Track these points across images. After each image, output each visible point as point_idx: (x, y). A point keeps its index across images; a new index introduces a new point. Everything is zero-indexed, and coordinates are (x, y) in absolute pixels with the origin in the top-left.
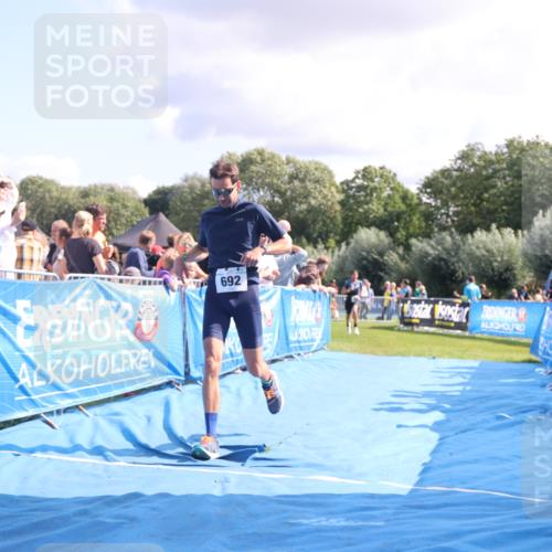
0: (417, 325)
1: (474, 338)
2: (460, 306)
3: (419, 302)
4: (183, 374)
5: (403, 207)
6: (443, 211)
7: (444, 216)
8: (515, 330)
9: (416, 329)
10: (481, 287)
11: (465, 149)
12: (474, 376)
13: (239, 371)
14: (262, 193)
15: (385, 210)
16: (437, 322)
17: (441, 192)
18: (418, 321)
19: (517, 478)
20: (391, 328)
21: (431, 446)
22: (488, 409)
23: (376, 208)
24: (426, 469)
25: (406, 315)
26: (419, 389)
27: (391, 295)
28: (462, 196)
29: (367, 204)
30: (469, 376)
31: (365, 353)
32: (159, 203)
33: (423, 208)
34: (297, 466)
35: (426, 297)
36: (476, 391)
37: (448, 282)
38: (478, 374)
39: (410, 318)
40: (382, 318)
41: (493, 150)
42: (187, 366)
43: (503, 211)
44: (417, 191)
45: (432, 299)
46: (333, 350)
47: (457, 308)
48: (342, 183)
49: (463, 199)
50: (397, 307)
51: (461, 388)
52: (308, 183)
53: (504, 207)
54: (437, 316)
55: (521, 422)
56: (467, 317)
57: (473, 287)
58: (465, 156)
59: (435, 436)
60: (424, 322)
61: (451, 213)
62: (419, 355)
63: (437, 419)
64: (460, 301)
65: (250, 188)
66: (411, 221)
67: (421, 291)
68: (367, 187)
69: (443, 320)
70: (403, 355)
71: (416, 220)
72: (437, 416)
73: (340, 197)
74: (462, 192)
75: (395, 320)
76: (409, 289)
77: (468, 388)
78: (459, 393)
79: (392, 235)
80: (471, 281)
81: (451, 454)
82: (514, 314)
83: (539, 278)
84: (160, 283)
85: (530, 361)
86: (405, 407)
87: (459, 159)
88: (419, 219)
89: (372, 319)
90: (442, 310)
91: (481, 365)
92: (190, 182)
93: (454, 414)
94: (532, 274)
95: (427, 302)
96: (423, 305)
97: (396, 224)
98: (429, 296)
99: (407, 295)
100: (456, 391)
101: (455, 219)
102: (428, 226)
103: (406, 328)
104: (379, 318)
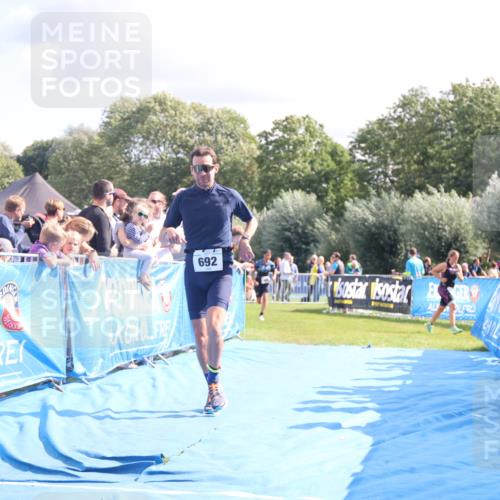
0: (350, 307)
1: (418, 322)
2: (400, 284)
3: (351, 279)
4: (64, 370)
5: (333, 165)
6: (380, 170)
7: (382, 176)
8: (466, 312)
9: (348, 312)
10: (425, 261)
11: (407, 94)
12: (416, 367)
13: (133, 366)
14: (162, 148)
15: (312, 169)
16: (373, 303)
17: (378, 147)
18: (351, 302)
19: (464, 489)
20: (319, 312)
21: (364, 453)
22: (433, 407)
23: (301, 166)
24: (357, 480)
25: (336, 295)
26: (350, 384)
27: (319, 272)
28: (402, 150)
29: (289, 161)
30: (410, 368)
31: (287, 342)
32: (36, 161)
33: (356, 166)
34: (201, 480)
35: (360, 274)
36: (417, 386)
37: (386, 255)
38: (421, 366)
39: (342, 298)
40: (308, 300)
41: (438, 97)
42: (69, 359)
43: (452, 169)
44: (350, 147)
45: (367, 276)
46: (248, 338)
47: (397, 286)
48: (260, 135)
49: (404, 155)
50: (326, 285)
51: (400, 382)
52: (219, 137)
53: (453, 165)
54: (373, 297)
55: (470, 422)
56: (409, 298)
57: (416, 261)
58: (405, 104)
59: (368, 440)
60: (358, 303)
61: (390, 173)
62: (351, 344)
63: (371, 420)
64: (401, 278)
65: (148, 143)
66: (342, 182)
67: (353, 266)
68: (289, 140)
69: (380, 301)
70: (331, 343)
71: (348, 181)
72: (372, 416)
73: (258, 153)
74: (402, 146)
75: (323, 302)
76: (340, 263)
77: (409, 382)
78: (397, 389)
79: (319, 198)
80: (412, 253)
81: (387, 462)
82: (466, 292)
83: (494, 250)
84: (35, 259)
85: (483, 350)
86: (334, 406)
87: (399, 106)
88: (351, 180)
89: (295, 299)
90: (379, 288)
91: (424, 354)
92: (76, 136)
93: (389, 414)
94: (486, 245)
95: (361, 279)
96: (356, 283)
97: (324, 185)
98: (364, 272)
99: (338, 271)
100: (394, 385)
101: (395, 179)
102: (363, 188)
103: (336, 311)
104: (304, 300)
